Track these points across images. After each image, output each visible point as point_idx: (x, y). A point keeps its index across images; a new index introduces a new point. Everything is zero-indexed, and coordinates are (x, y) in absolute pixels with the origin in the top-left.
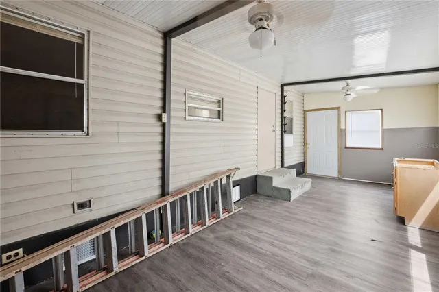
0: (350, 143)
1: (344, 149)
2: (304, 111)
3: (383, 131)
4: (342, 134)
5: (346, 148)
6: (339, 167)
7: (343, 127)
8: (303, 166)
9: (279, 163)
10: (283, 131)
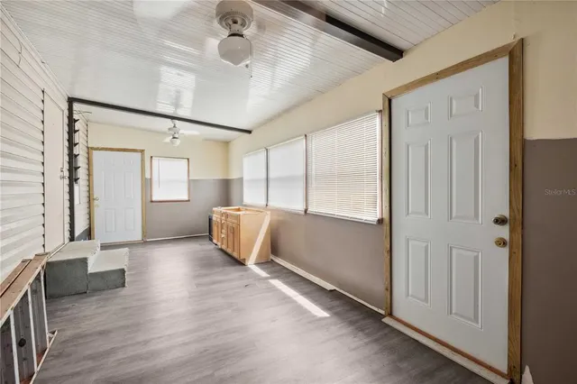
0: (158, 195)
1: (149, 203)
2: (88, 148)
3: (189, 181)
4: (147, 184)
5: (152, 201)
6: (142, 227)
7: (148, 176)
8: (89, 234)
9: (67, 234)
10: (73, 180)
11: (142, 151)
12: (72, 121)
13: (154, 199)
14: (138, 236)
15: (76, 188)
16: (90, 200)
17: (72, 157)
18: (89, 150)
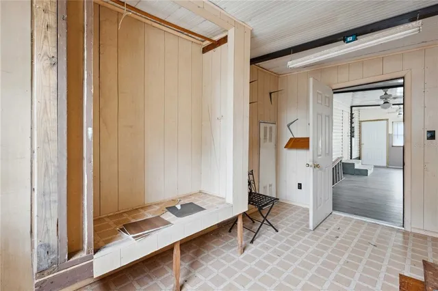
0: (396, 143)
1: (391, 147)
4: (390, 137)
6: (387, 159)
7: (390, 133)
8: (359, 158)
9: (349, 157)
10: (352, 136)
11: (387, 120)
12: (352, 114)
13: (394, 145)
14: (385, 165)
15: (353, 139)
16: (360, 145)
17: (352, 128)
18: (360, 122)
